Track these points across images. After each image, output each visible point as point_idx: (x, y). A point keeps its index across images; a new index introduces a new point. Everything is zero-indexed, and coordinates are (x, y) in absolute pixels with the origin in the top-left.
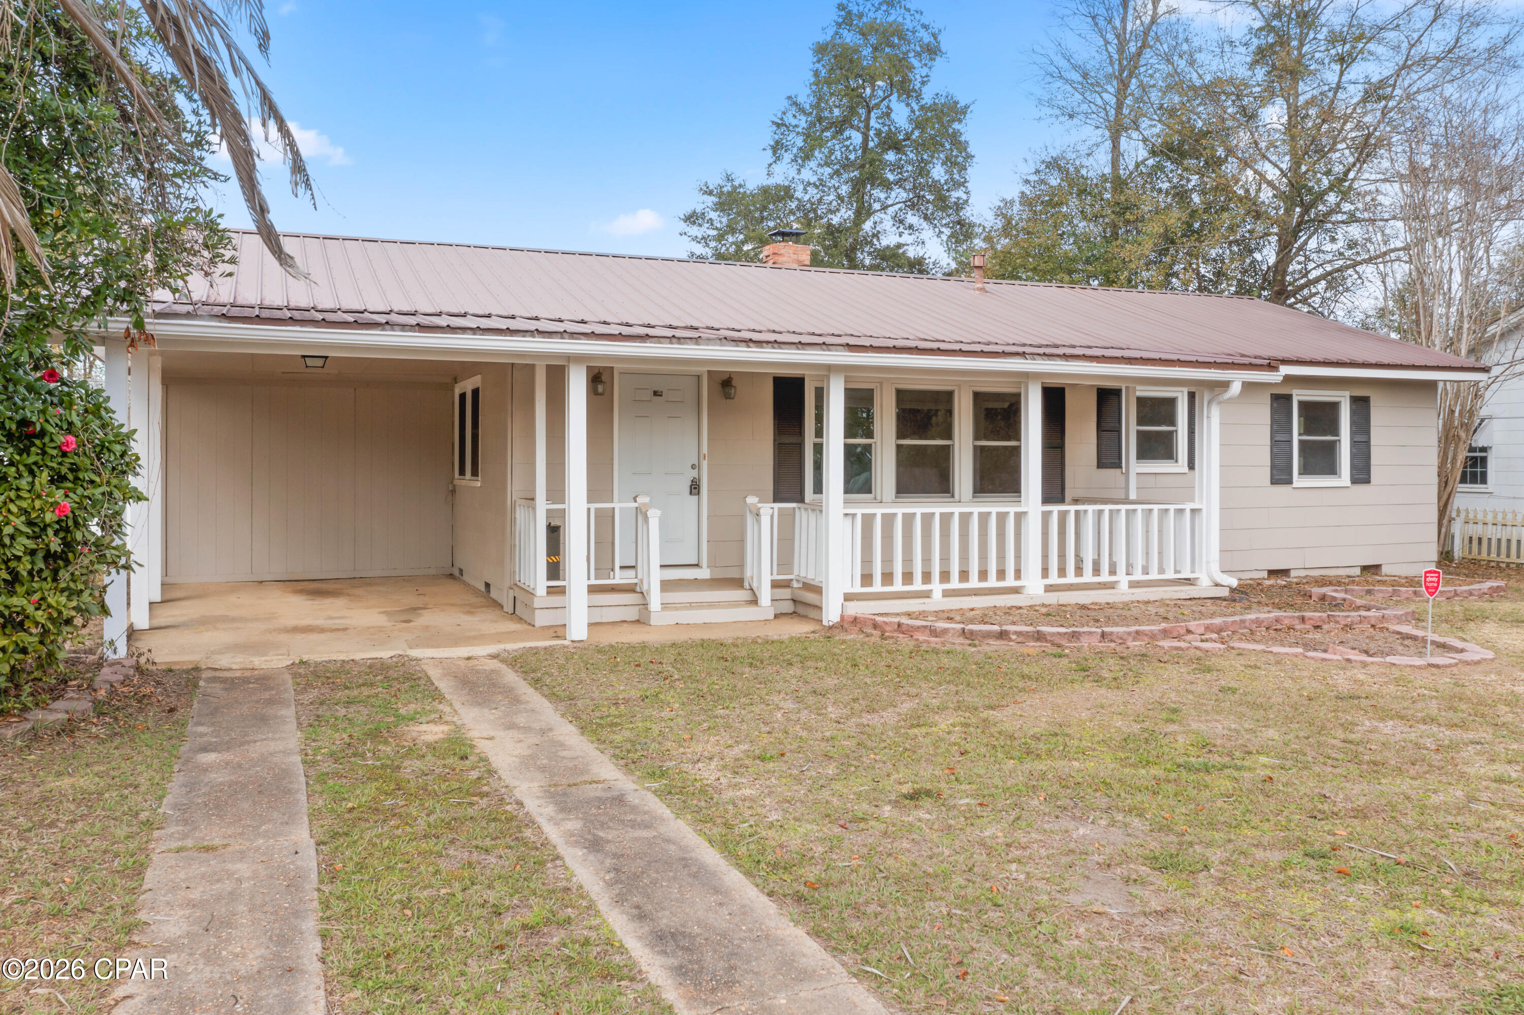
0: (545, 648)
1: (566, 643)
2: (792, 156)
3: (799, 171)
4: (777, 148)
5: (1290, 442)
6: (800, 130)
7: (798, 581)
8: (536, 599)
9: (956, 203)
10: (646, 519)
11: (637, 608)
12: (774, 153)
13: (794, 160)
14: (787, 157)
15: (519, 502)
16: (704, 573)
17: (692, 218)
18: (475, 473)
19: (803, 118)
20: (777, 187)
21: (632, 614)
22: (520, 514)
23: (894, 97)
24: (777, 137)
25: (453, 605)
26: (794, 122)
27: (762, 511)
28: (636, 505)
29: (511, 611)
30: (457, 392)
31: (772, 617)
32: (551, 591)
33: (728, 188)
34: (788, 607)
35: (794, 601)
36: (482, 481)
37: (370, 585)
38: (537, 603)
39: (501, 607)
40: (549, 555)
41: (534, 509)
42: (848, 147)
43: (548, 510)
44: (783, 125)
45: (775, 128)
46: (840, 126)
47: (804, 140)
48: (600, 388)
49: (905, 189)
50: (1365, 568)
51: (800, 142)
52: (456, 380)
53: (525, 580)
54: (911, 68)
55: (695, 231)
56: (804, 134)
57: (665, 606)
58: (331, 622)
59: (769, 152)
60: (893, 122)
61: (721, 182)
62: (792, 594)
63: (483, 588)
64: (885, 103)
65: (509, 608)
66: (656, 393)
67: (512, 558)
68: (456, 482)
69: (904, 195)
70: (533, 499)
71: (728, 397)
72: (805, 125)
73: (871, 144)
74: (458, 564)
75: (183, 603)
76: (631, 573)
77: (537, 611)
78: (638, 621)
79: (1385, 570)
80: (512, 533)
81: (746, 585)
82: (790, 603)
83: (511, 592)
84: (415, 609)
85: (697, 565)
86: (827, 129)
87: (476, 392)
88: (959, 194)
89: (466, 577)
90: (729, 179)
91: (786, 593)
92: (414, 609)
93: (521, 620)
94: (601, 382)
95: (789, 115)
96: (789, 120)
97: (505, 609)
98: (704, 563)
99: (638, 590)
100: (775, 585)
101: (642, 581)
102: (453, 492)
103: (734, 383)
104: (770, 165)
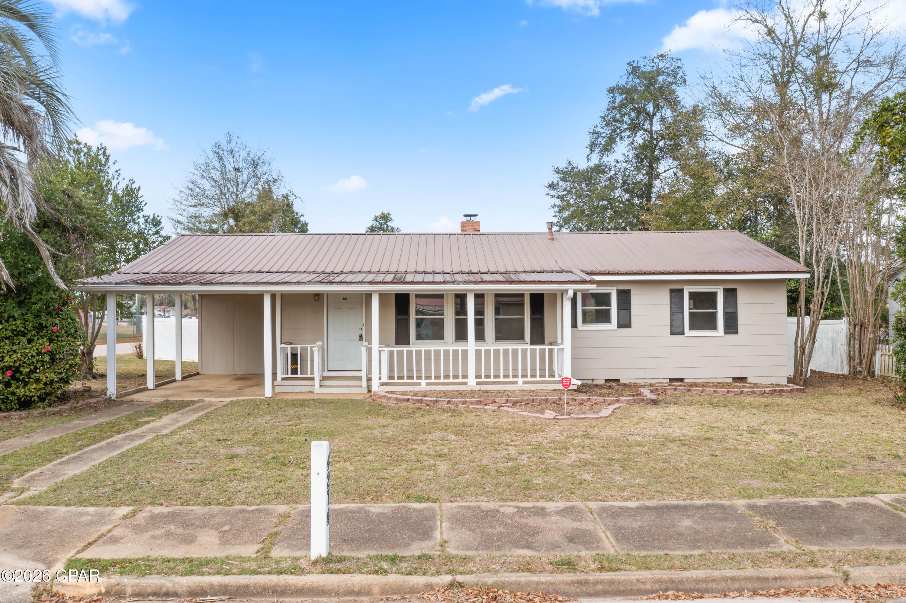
2: (599, 150)
4: (592, 146)
5: (682, 313)
12: (591, 149)
13: (600, 152)
17: (552, 186)
24: (592, 140)
32: (284, 379)
33: (569, 169)
44: (596, 133)
45: (591, 136)
48: (316, 298)
50: (735, 379)
51: (604, 142)
55: (553, 193)
59: (588, 149)
61: (566, 166)
66: (344, 299)
79: (749, 380)
90: (570, 163)
104: (589, 155)
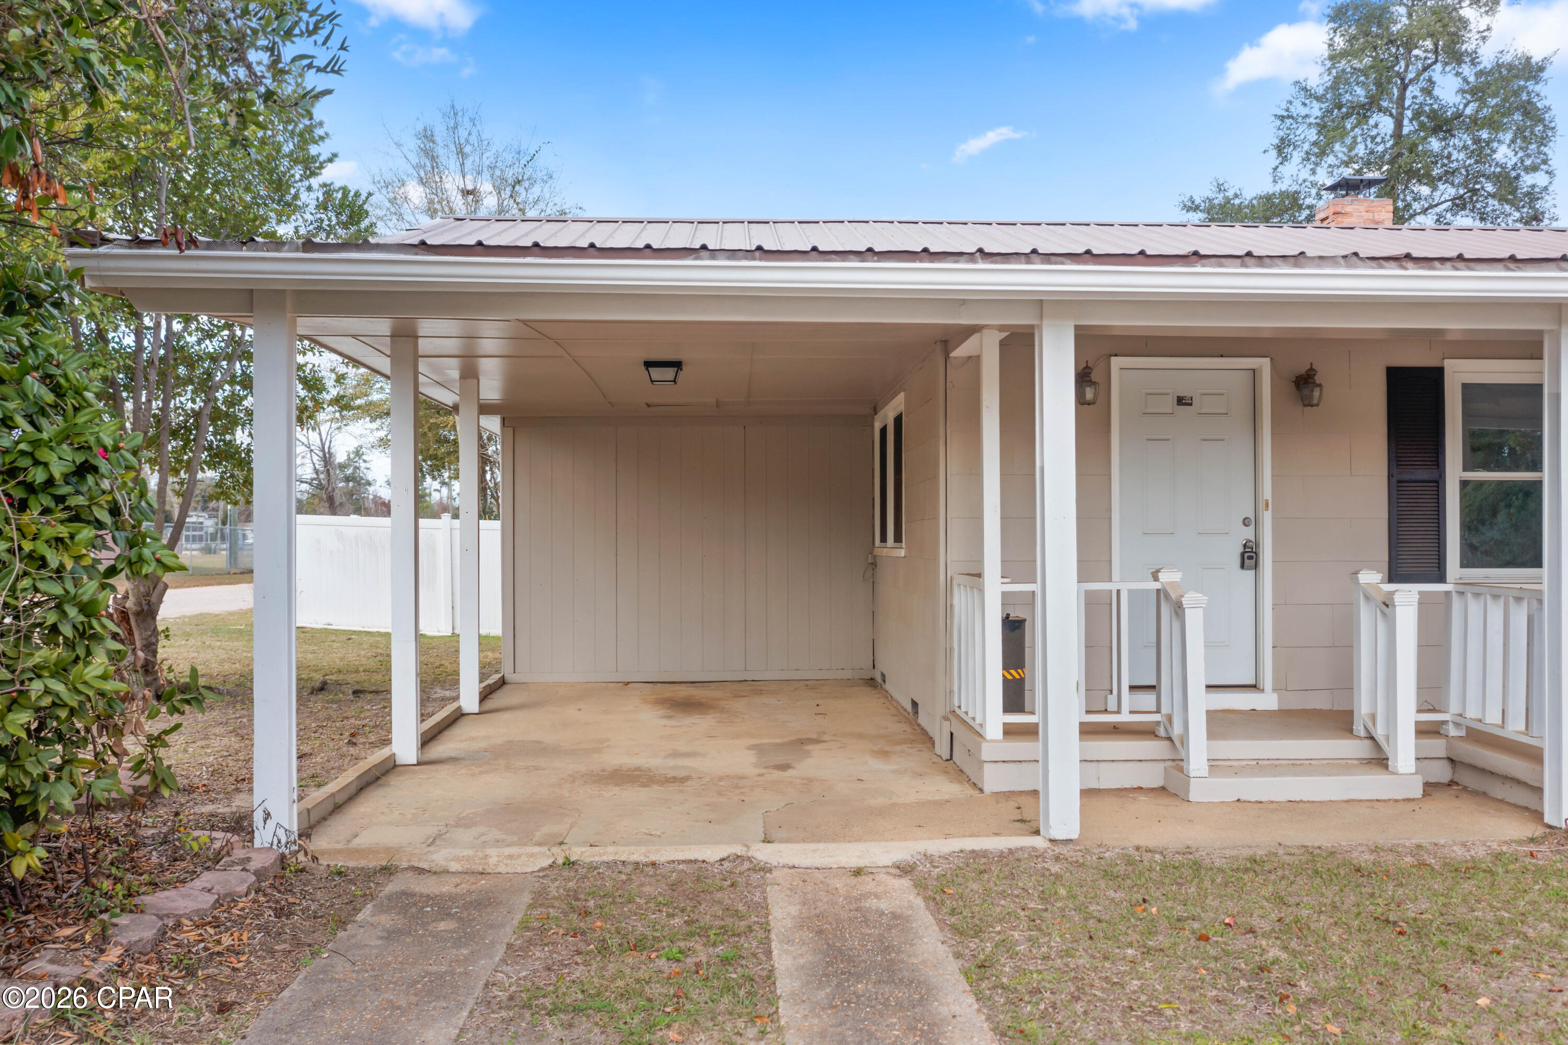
0: (1001, 855)
1: (1039, 842)
2: (1302, 154)
3: (1313, 172)
4: (1282, 148)
6: (1312, 120)
7: (1457, 725)
8: (984, 746)
9: (1528, 194)
10: (1179, 610)
11: (1161, 766)
12: (1280, 153)
13: (1306, 159)
14: (1297, 156)
15: (958, 579)
16: (1267, 701)
18: (898, 538)
19: (1316, 105)
20: (1284, 195)
21: (1152, 777)
22: (961, 599)
23: (1438, 67)
24: (1281, 133)
25: (861, 736)
26: (1304, 111)
27: (1397, 598)
28: (1157, 585)
29: (946, 755)
30: (878, 426)
31: (1418, 792)
32: (1010, 731)
33: (1219, 199)
34: (1442, 773)
35: (1451, 760)
36: (908, 549)
37: (760, 693)
38: (987, 752)
39: (931, 741)
40: (1006, 667)
41: (981, 591)
42: (1373, 138)
43: (1004, 595)
44: (1289, 117)
45: (1278, 122)
46: (1363, 111)
47: (1319, 133)
48: (1089, 394)
49: (1452, 184)
51: (1312, 135)
52: (875, 411)
53: (967, 705)
54: (1464, 23)
56: (1318, 124)
57: (1215, 766)
58: (671, 762)
59: (1273, 153)
60: (1437, 99)
61: (1210, 194)
62: (1449, 747)
63: (909, 707)
64: (1426, 75)
65: (942, 748)
66: (1181, 401)
67: (948, 670)
68: (877, 552)
69: (1451, 192)
70: (979, 575)
71: (1307, 403)
72: (1319, 114)
73: (1405, 131)
74: (882, 666)
75: (505, 716)
76: (1147, 700)
77: (986, 766)
78: (1163, 789)
80: (948, 629)
81: (1359, 729)
82: (1446, 765)
83: (946, 724)
84: (802, 742)
85: (1254, 686)
86: (1347, 116)
87: (898, 420)
88: (1539, 179)
89: (888, 686)
90: (1220, 188)
91: (1437, 747)
92: (801, 744)
93: (960, 775)
94: (1092, 383)
95: (1297, 103)
96: (1298, 109)
97: (938, 750)
98: (1268, 682)
99: (1162, 732)
100: (1424, 731)
101: (1170, 718)
102: (874, 565)
103: (1318, 379)
104: (1275, 169)
